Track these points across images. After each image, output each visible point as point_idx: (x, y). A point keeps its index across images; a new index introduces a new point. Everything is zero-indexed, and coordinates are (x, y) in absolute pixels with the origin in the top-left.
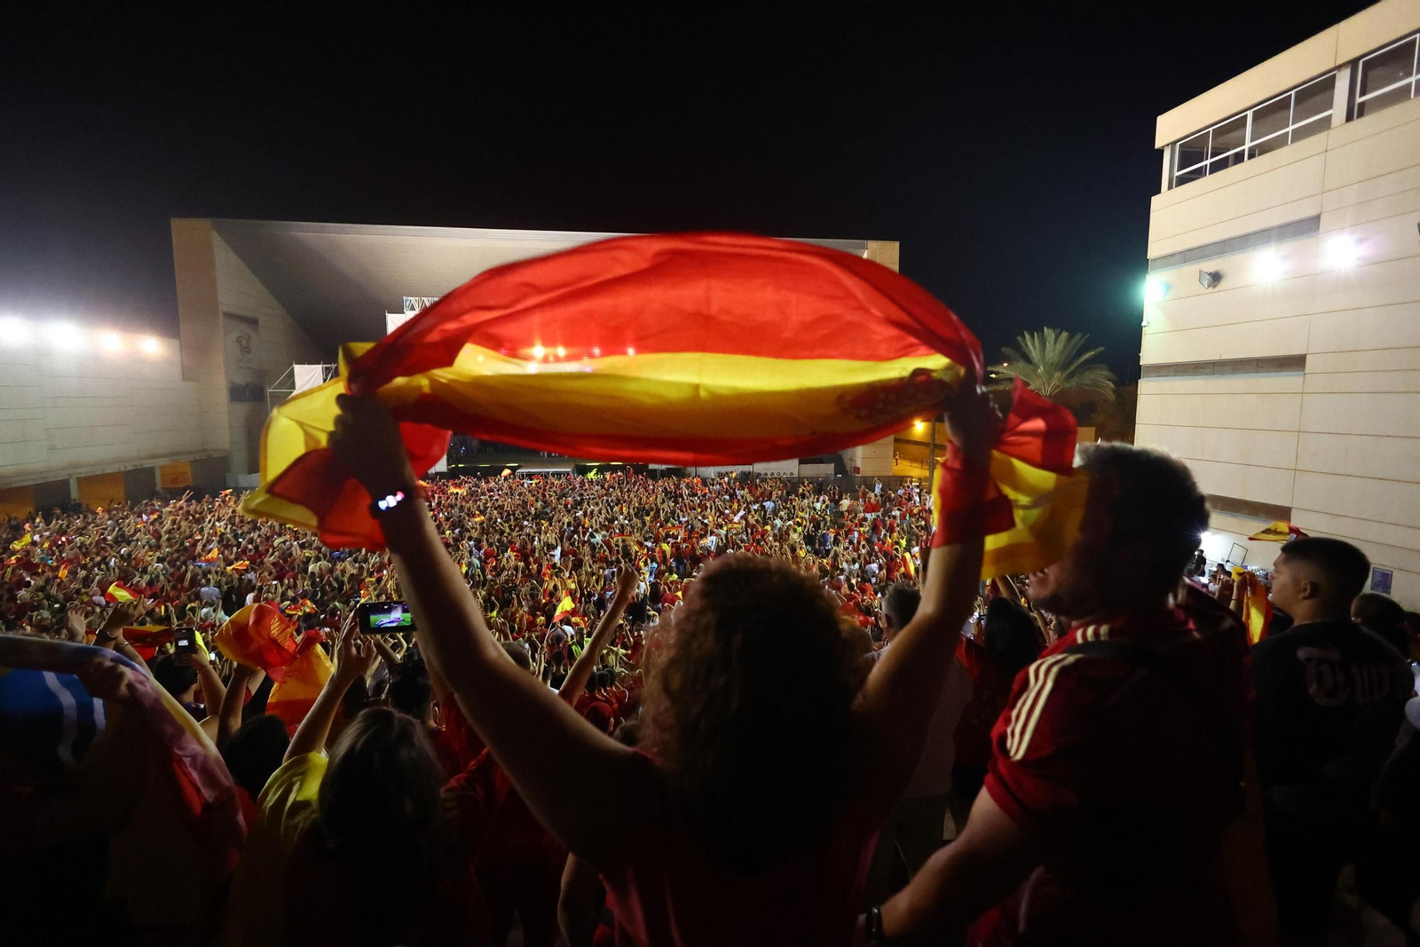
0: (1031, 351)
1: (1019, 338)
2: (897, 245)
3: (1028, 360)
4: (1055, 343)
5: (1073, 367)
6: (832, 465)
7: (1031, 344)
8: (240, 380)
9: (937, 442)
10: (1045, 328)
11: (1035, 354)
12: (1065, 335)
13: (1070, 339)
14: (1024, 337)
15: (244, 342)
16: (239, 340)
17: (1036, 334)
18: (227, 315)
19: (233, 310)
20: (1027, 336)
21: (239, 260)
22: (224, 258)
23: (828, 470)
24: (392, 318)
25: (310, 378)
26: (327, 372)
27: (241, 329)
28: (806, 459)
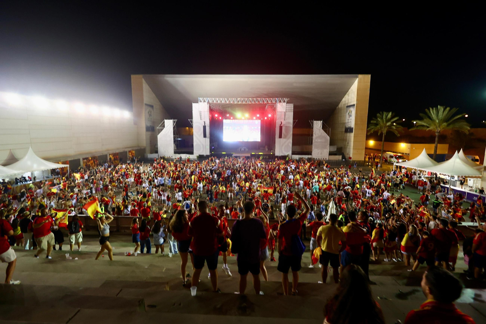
0: (431, 115)
1: (427, 110)
2: (370, 76)
3: (430, 118)
4: (443, 112)
5: (451, 121)
6: (341, 156)
7: (433, 112)
8: (149, 125)
9: (384, 149)
10: (439, 106)
11: (434, 116)
12: (448, 109)
13: (450, 110)
14: (429, 110)
15: (150, 113)
16: (149, 113)
17: (434, 108)
18: (146, 105)
19: (148, 103)
20: (431, 109)
21: (149, 88)
22: (146, 87)
23: (339, 158)
24: (194, 105)
25: (169, 124)
26: (174, 122)
27: (149, 109)
28: (331, 154)
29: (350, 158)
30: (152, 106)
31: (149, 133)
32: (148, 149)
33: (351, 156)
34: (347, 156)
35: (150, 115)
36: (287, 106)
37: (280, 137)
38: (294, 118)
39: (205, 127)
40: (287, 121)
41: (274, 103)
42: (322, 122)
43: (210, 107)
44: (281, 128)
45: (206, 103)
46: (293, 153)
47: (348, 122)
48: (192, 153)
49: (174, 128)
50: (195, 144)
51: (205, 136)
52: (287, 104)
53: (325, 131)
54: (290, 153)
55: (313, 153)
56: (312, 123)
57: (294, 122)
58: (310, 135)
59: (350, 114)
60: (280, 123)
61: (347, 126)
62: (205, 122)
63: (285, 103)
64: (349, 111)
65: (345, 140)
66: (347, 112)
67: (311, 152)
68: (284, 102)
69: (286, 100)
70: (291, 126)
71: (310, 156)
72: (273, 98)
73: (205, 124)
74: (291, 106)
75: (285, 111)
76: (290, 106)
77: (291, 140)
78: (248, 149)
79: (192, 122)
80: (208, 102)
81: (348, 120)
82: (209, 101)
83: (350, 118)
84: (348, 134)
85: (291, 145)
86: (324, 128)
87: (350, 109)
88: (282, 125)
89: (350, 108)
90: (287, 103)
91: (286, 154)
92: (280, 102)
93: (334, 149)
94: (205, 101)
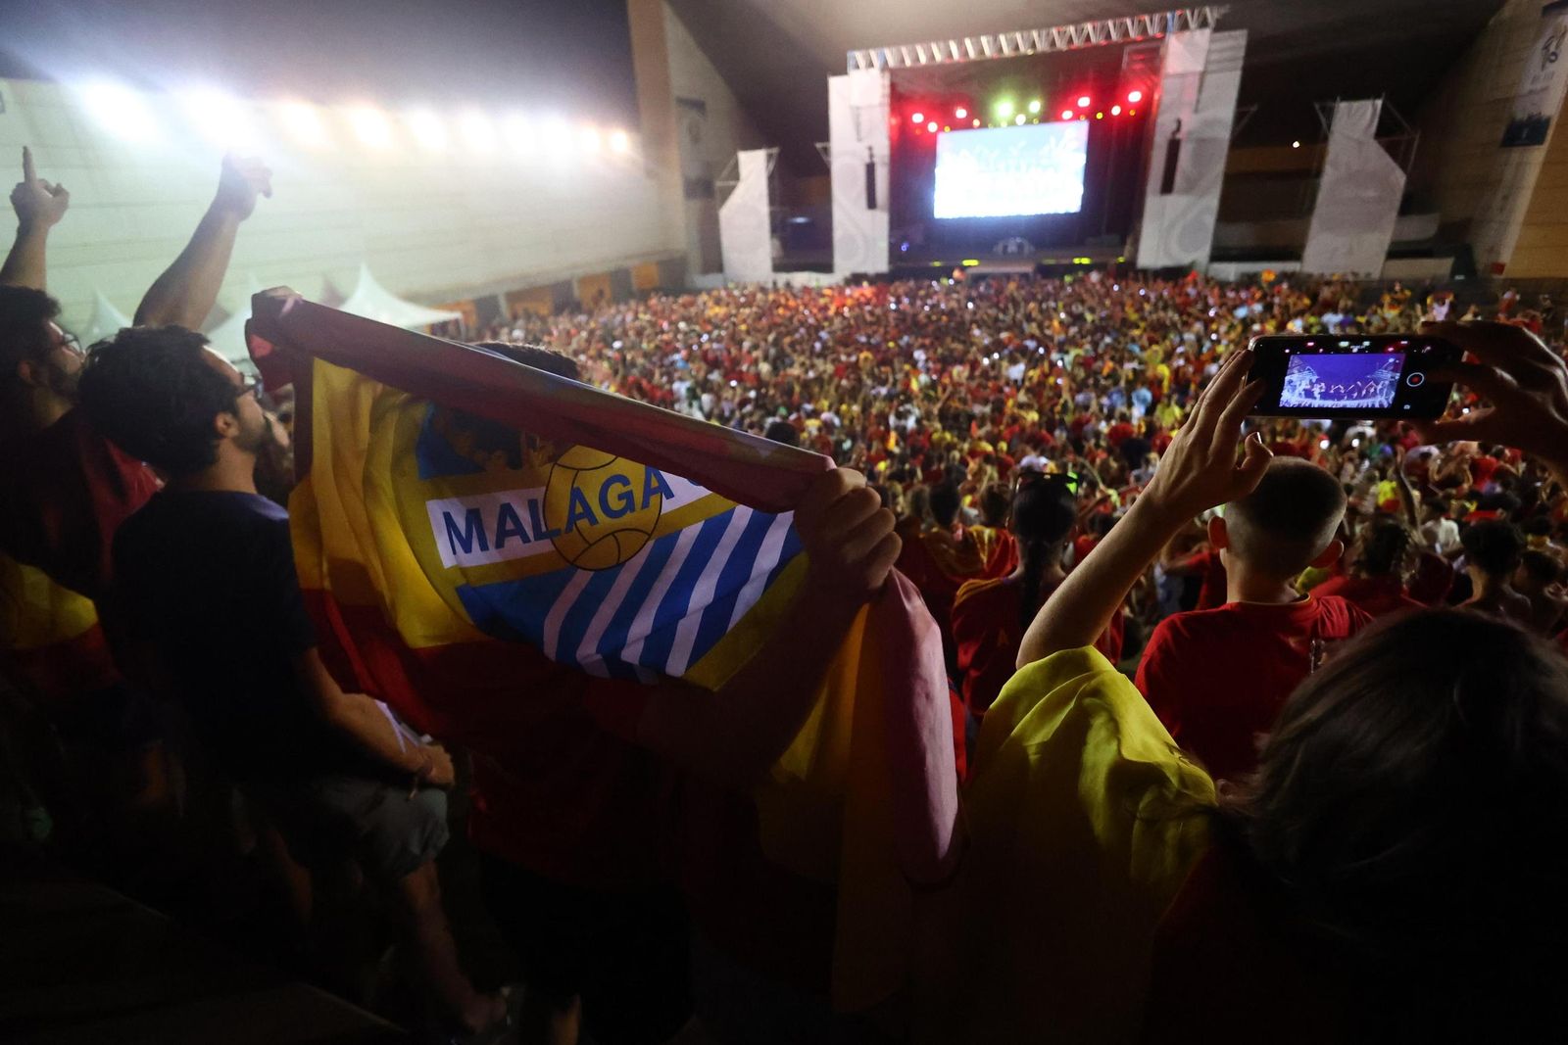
6: (1449, 262)
8: (693, 173)
15: (694, 131)
16: (690, 129)
18: (679, 100)
19: (685, 94)
22: (673, 30)
23: (1439, 267)
24: (835, 83)
25: (754, 166)
26: (770, 157)
27: (694, 114)
28: (1396, 252)
29: (1500, 268)
30: (699, 106)
31: (696, 204)
32: (695, 259)
33: (1506, 257)
34: (1482, 259)
35: (696, 139)
36: (1217, 46)
37: (1167, 187)
38: (1244, 99)
39: (870, 169)
40: (1208, 114)
41: (1154, 39)
42: (1379, 103)
43: (893, 86)
44: (1174, 146)
45: (876, 71)
46: (1219, 255)
47: (1531, 92)
48: (827, 267)
49: (771, 178)
50: (838, 234)
51: (872, 203)
52: (1218, 35)
53: (1392, 149)
54: (1200, 254)
55: (1310, 252)
56: (1329, 113)
57: (1239, 116)
58: (1308, 173)
59: (1552, 49)
60: (1174, 126)
61: (1521, 115)
62: (870, 149)
63: (1207, 32)
64: (1549, 33)
65: (1489, 186)
66: (1535, 40)
67: (1302, 247)
68: (1203, 24)
69: (1212, 14)
70: (1225, 134)
71: (1291, 267)
72: (1151, 12)
73: (871, 156)
74: (1238, 40)
75: (1200, 68)
76: (1230, 43)
77: (1213, 201)
78: (1032, 249)
79: (826, 150)
80: (885, 67)
81: (1535, 79)
82: (886, 63)
83: (1551, 67)
84: (1516, 154)
85: (1210, 220)
86: (1387, 132)
87: (1561, 19)
88: (1179, 136)
89: (1561, 14)
90: (1221, 26)
91: (1184, 259)
92: (1184, 26)
93: (1421, 228)
94: (871, 65)
